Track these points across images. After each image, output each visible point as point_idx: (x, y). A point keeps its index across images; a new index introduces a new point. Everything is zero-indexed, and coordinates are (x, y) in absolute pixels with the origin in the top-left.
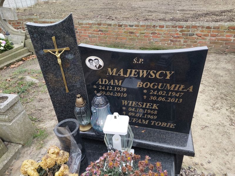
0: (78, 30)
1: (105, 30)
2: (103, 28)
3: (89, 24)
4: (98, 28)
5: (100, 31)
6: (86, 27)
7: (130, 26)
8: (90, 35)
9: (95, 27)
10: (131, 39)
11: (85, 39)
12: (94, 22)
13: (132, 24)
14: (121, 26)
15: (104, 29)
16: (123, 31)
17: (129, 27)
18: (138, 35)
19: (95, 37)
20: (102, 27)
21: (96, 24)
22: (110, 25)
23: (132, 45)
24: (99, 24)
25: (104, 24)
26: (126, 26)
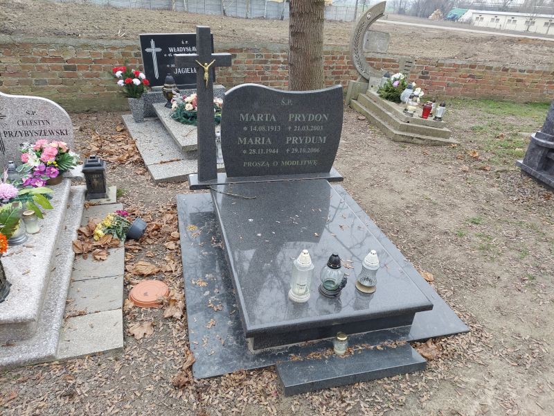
0: (432, 74)
1: (480, 76)
2: (479, 72)
3: (455, 65)
4: (468, 72)
5: (470, 76)
6: (447, 69)
7: (521, 71)
8: (451, 83)
9: (462, 71)
10: (516, 90)
11: (438, 88)
12: (464, 62)
13: (524, 68)
14: (507, 70)
15: (478, 74)
16: (508, 78)
17: (518, 73)
18: (527, 84)
19: (458, 86)
20: (476, 72)
21: (467, 67)
22: (490, 68)
23: (515, 98)
24: (472, 67)
25: (480, 67)
26: (514, 70)
